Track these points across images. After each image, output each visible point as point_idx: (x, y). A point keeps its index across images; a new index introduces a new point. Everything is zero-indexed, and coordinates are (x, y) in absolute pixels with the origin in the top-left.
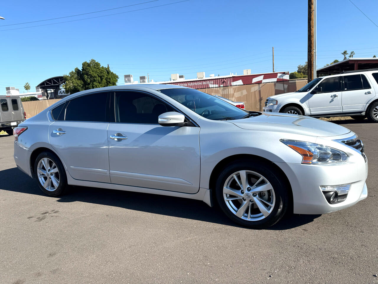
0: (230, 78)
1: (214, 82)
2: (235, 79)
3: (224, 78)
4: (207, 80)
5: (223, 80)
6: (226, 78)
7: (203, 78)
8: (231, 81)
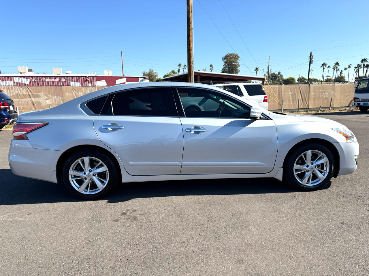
0: (93, 77)
1: (76, 80)
2: (98, 78)
3: (86, 77)
4: (68, 77)
5: (85, 78)
6: (89, 77)
7: (60, 74)
8: (94, 81)
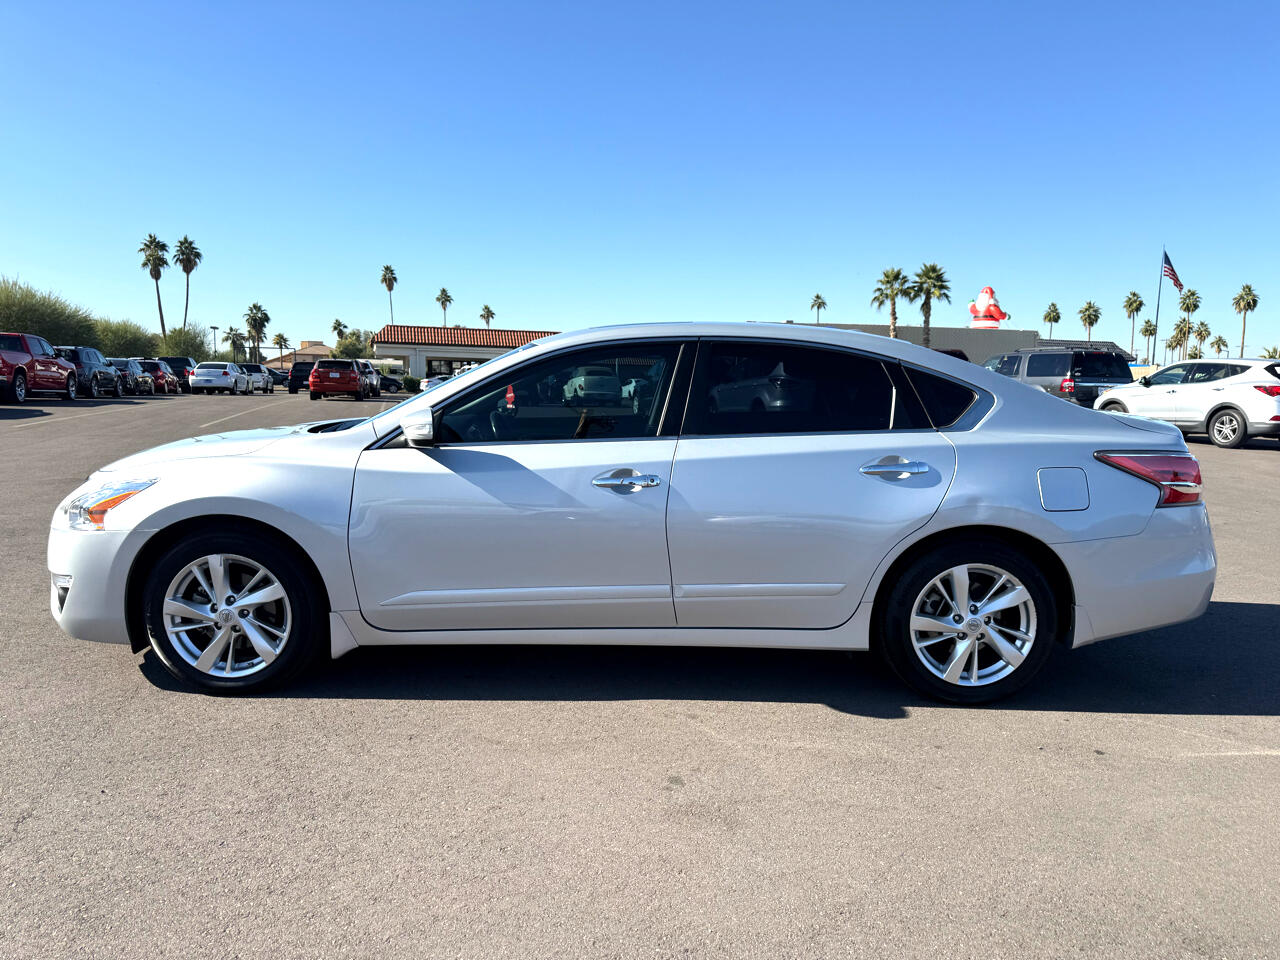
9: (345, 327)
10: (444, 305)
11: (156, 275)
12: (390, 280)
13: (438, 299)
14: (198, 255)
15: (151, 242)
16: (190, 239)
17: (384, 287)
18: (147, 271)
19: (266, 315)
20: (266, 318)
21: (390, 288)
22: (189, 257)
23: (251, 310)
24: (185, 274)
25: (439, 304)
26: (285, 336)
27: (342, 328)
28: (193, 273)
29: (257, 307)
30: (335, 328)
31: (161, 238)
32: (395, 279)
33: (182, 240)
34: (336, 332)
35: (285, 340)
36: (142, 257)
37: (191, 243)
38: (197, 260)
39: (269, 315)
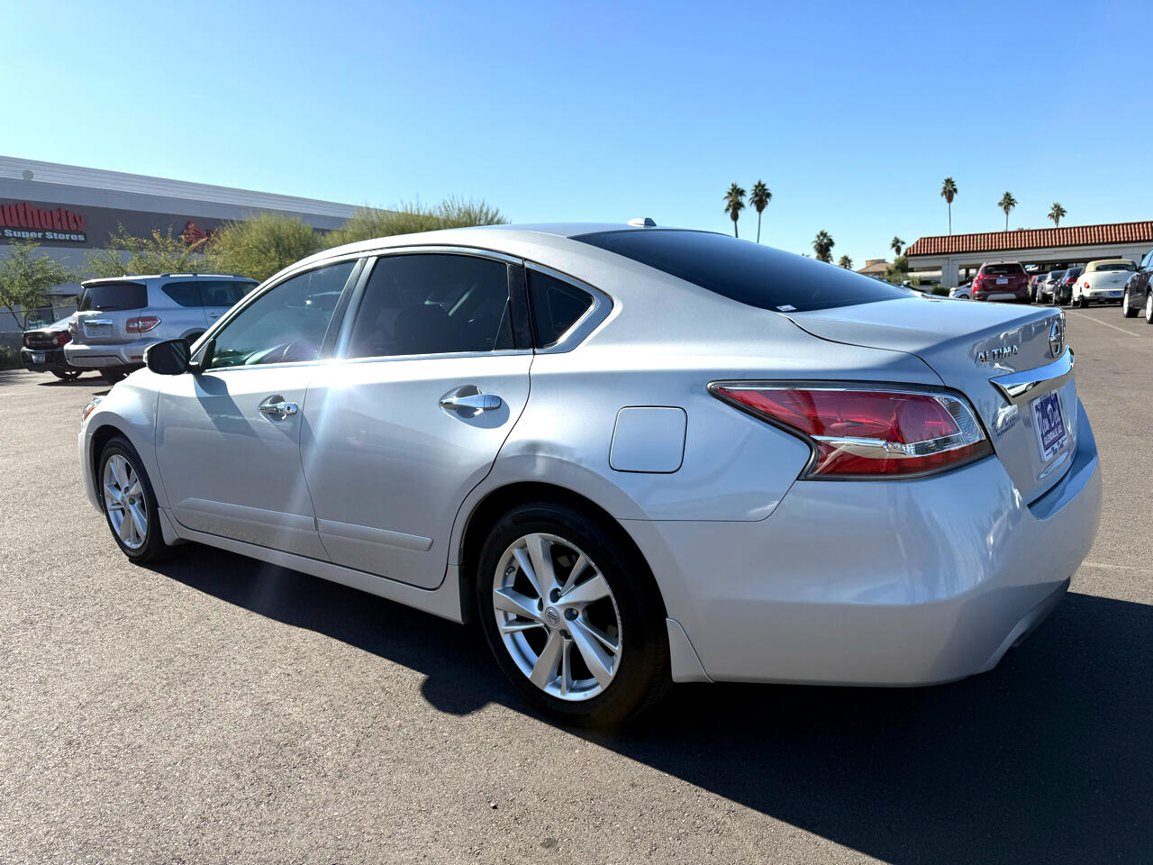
9: (903, 243)
10: (1007, 209)
11: (735, 217)
12: (950, 192)
13: (1000, 204)
14: (769, 195)
15: (733, 190)
16: (763, 183)
17: (944, 199)
18: (729, 214)
19: (830, 240)
20: (831, 243)
21: (950, 199)
22: (762, 197)
23: (818, 237)
24: (757, 214)
25: (1001, 209)
26: (850, 258)
27: (899, 244)
28: (764, 211)
29: (823, 234)
30: (894, 246)
31: (740, 186)
32: (955, 190)
33: (757, 184)
34: (894, 249)
35: (849, 261)
36: (726, 203)
37: (764, 186)
38: (768, 200)
39: (834, 240)
